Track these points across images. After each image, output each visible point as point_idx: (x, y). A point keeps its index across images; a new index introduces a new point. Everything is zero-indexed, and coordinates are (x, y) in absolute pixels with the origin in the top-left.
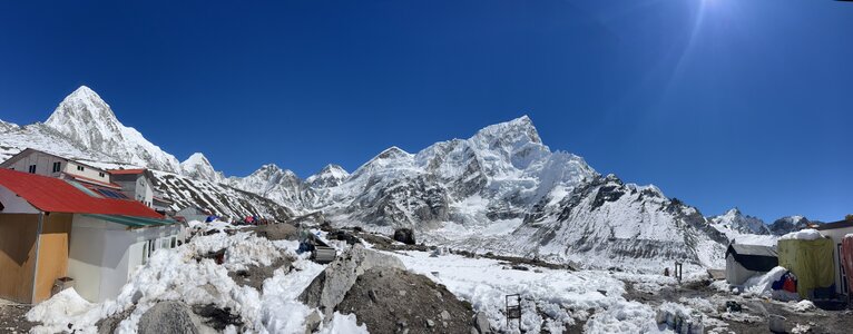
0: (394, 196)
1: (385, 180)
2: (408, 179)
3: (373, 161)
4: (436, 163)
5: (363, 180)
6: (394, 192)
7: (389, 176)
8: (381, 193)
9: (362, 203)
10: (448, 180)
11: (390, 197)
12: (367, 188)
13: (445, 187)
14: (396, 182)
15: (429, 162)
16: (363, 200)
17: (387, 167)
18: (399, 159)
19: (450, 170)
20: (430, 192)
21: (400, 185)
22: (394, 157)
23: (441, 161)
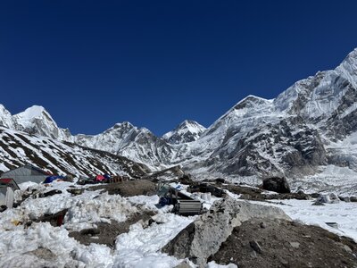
0: (255, 145)
1: (244, 130)
2: (269, 126)
3: (229, 113)
4: (300, 103)
5: (220, 133)
6: (256, 141)
7: (248, 126)
8: (241, 143)
9: (221, 155)
10: (318, 120)
11: (251, 147)
12: (226, 140)
13: (316, 127)
14: (256, 131)
15: (291, 105)
16: (222, 152)
17: (244, 117)
18: (257, 107)
19: (318, 108)
20: (298, 136)
21: (261, 133)
22: (251, 106)
23: (306, 101)
